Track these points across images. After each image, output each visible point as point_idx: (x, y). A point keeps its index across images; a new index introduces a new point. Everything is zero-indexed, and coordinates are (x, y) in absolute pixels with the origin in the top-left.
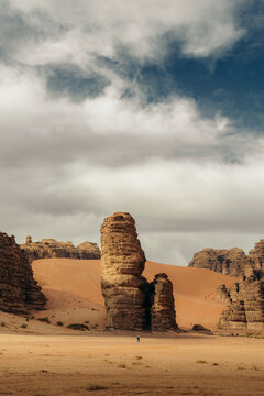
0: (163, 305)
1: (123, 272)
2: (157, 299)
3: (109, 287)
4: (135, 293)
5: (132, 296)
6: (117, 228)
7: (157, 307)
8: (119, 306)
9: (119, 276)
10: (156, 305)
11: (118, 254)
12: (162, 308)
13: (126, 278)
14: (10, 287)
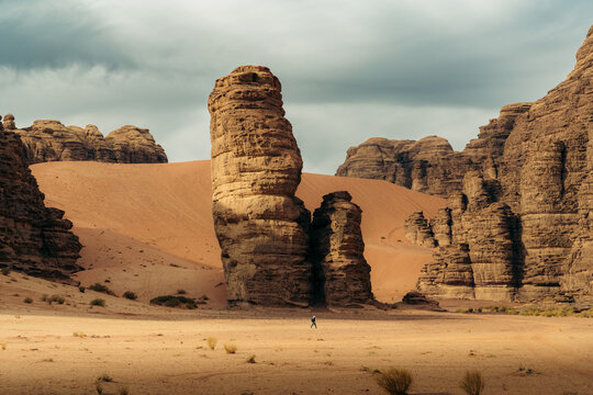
0: (348, 255)
1: (266, 190)
2: (335, 244)
3: (234, 220)
4: (291, 232)
5: (285, 239)
6: (248, 100)
7: (337, 258)
8: (259, 258)
9: (256, 199)
10: (335, 255)
11: (254, 154)
12: (347, 262)
13: (273, 201)
14: (11, 224)
